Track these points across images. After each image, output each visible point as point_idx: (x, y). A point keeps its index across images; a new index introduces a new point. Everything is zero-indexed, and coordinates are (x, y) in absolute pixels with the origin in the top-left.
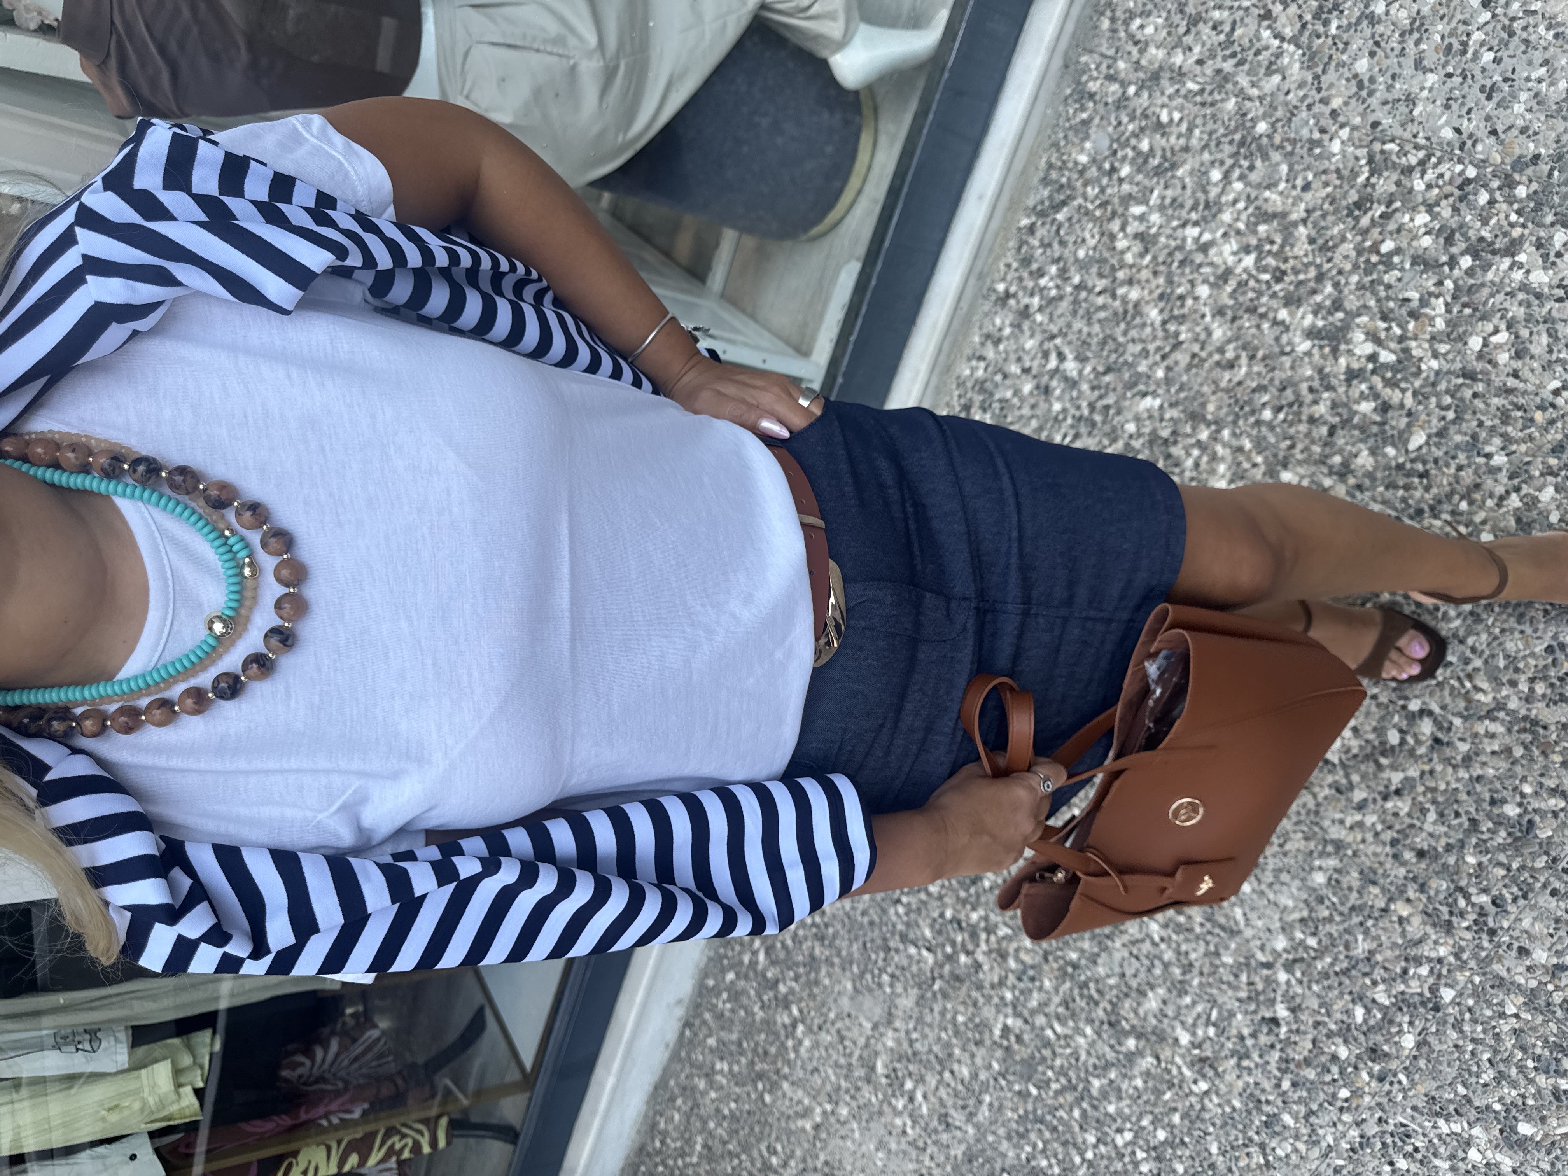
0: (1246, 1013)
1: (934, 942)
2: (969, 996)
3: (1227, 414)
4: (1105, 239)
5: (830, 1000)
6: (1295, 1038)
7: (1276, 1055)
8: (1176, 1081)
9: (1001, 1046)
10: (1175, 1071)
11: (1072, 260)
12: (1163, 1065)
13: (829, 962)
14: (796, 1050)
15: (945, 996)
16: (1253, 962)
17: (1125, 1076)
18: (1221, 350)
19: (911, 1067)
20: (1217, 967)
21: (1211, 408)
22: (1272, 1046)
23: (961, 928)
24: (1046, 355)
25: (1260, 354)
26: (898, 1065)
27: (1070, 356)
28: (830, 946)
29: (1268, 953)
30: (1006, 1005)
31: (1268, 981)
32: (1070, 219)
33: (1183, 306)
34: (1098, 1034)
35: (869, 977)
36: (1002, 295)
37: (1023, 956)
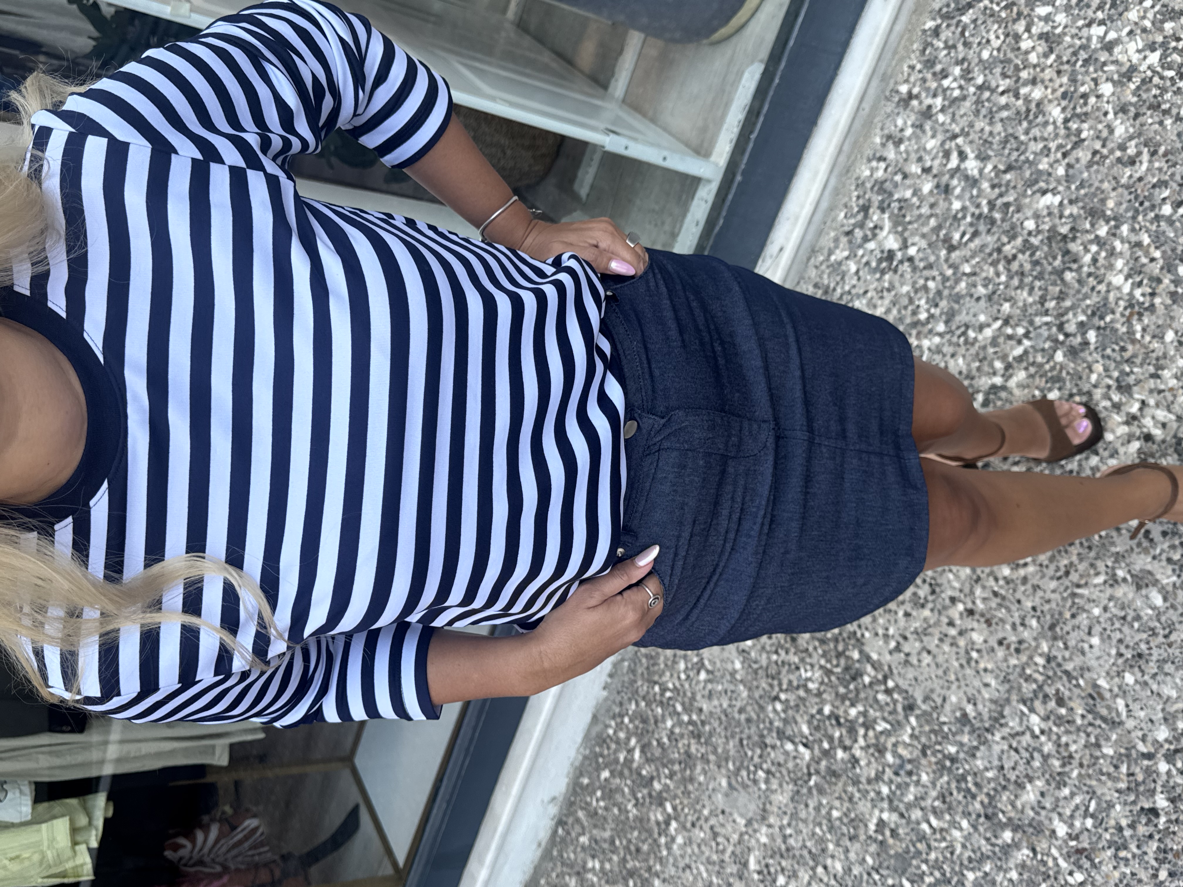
0: (1125, 803)
1: (811, 738)
2: (845, 792)
3: (1127, 210)
4: (1010, 39)
5: (705, 797)
6: (1174, 828)
7: (1154, 845)
8: (1051, 873)
9: (875, 840)
10: (1051, 863)
11: (976, 60)
12: (1039, 857)
13: (704, 759)
14: (669, 848)
15: (821, 791)
16: (1133, 752)
17: (1000, 868)
18: (1123, 147)
19: (784, 863)
20: (1097, 758)
21: (1111, 204)
22: (1151, 837)
23: (839, 724)
24: (947, 155)
25: (1162, 150)
26: (771, 861)
27: (971, 155)
28: (706, 743)
29: (1149, 745)
30: (882, 799)
31: (1148, 772)
32: (975, 21)
33: (1086, 104)
34: (975, 827)
35: (744, 773)
36: (905, 96)
37: (901, 750)
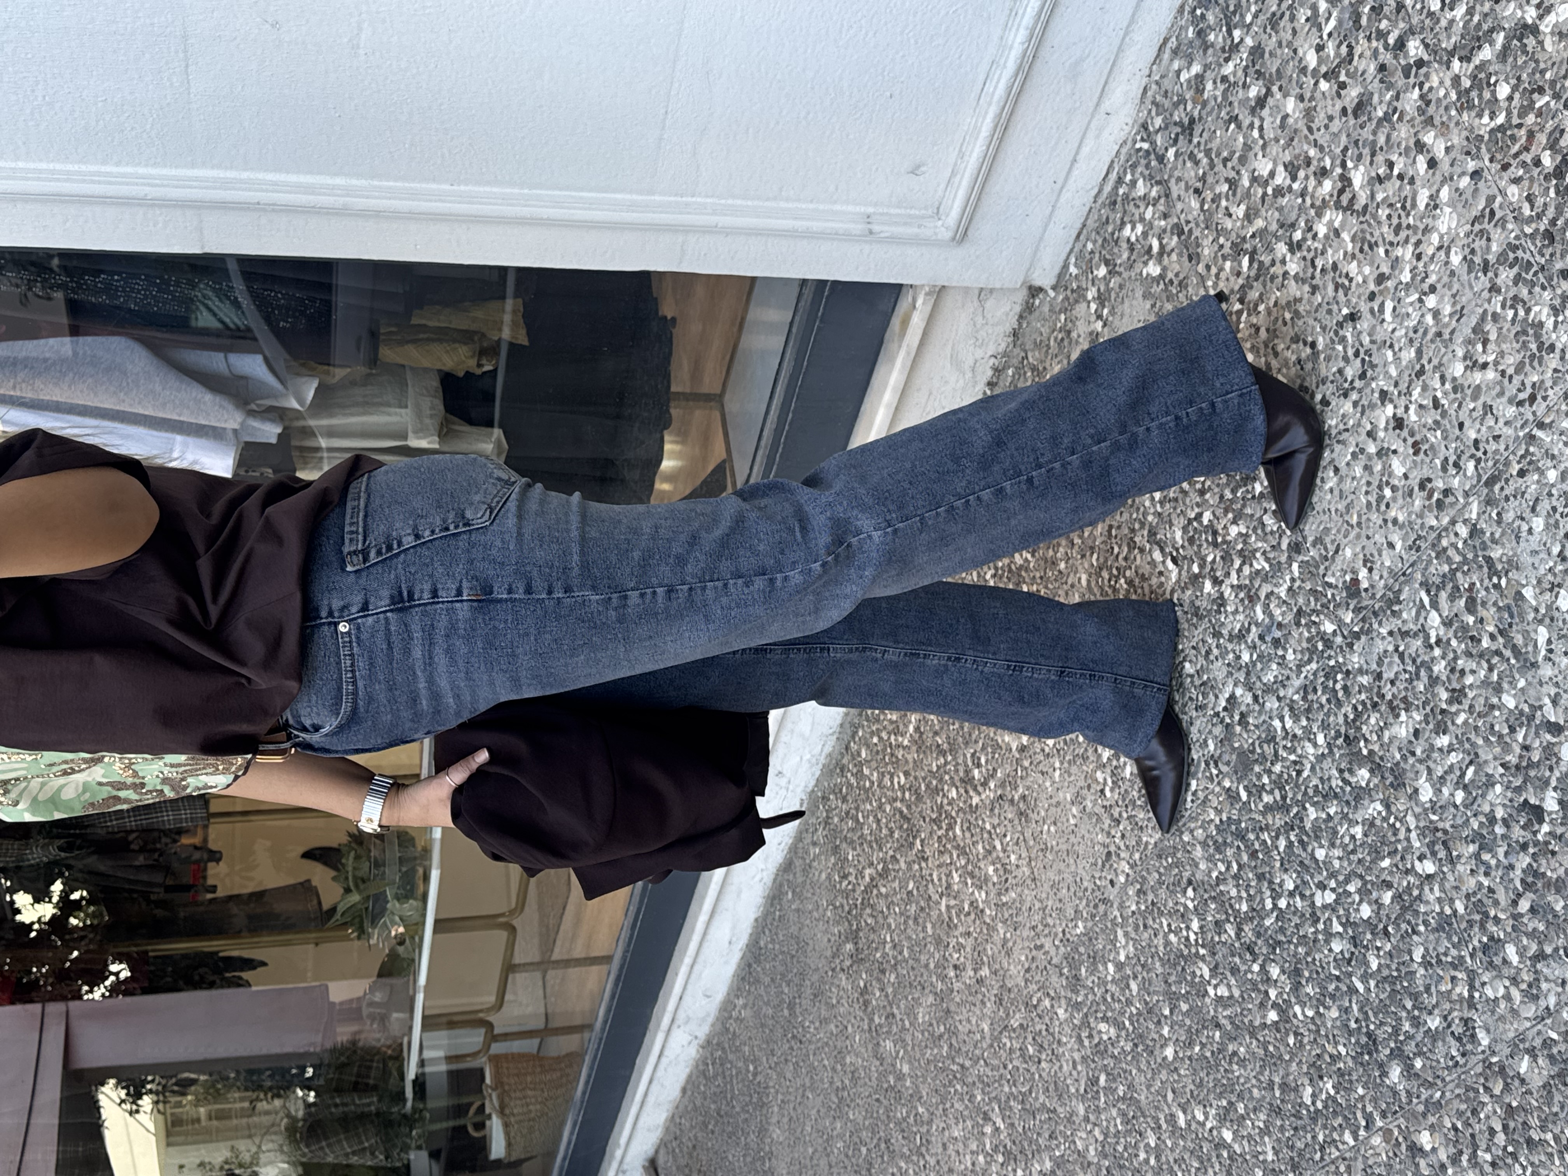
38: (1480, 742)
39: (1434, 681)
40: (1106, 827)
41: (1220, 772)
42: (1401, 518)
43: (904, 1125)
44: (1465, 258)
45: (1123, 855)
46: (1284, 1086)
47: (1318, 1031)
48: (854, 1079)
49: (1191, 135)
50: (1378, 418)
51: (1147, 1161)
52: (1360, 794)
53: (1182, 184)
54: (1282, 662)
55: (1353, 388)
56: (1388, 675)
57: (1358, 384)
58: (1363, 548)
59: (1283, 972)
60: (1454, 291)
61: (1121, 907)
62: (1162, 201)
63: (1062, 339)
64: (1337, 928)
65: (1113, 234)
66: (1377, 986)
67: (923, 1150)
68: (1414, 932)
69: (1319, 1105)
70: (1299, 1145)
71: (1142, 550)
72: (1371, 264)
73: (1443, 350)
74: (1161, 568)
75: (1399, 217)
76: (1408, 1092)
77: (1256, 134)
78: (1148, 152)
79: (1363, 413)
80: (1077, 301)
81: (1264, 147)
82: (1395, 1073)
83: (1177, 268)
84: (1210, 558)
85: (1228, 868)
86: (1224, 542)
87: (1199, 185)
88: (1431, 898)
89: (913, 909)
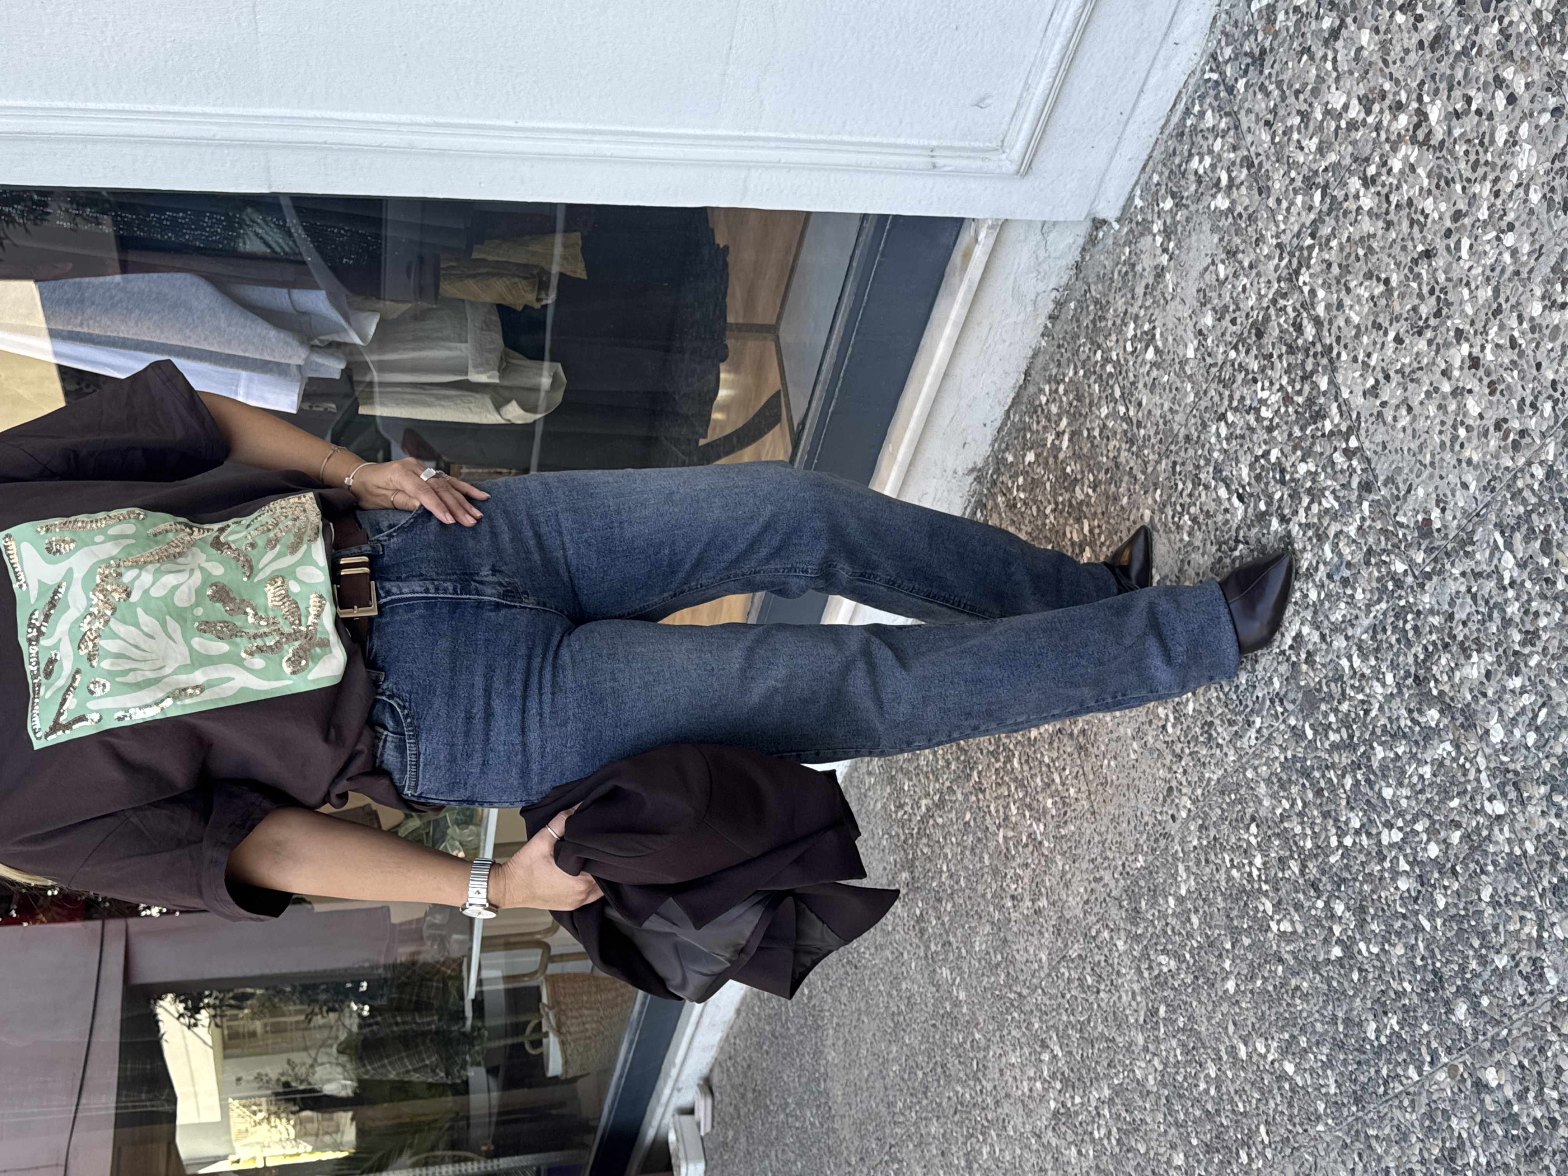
1: (1249, 490)
8: (1469, 788)
9: (1288, 659)
10: (1472, 776)
12: (1462, 760)
13: (1132, 476)
17: (1414, 756)
23: (1283, 481)
28: (1138, 454)
34: (1399, 687)
37: (1343, 546)
38: (1553, 684)
39: (1507, 623)
40: (1167, 762)
41: (1286, 710)
42: (1475, 458)
43: (961, 1050)
44: (1544, 196)
45: (1184, 790)
46: (1347, 1021)
47: (1383, 968)
48: (910, 1005)
49: (1262, 66)
50: (1453, 357)
51: (1207, 1091)
52: (1429, 735)
53: (1253, 117)
54: (1351, 601)
55: (1428, 327)
56: (1460, 615)
57: (1432, 322)
58: (1436, 488)
59: (1348, 908)
60: (1533, 229)
61: (1183, 841)
62: (1232, 133)
63: (1126, 273)
64: (1404, 866)
65: (1180, 166)
66: (1444, 924)
67: (980, 1075)
68: (1483, 872)
69: (1383, 1040)
70: (1363, 1079)
71: (1207, 487)
72: (1448, 201)
73: (1521, 289)
74: (1226, 505)
75: (1477, 153)
76: (1474, 1029)
77: (1329, 66)
78: (1216, 82)
79: (1437, 352)
80: (1142, 234)
81: (1337, 79)
82: (1461, 1010)
83: (1247, 202)
84: (1277, 496)
85: (1292, 806)
86: (1292, 480)
87: (1270, 117)
88: (1501, 838)
89: (970, 840)
